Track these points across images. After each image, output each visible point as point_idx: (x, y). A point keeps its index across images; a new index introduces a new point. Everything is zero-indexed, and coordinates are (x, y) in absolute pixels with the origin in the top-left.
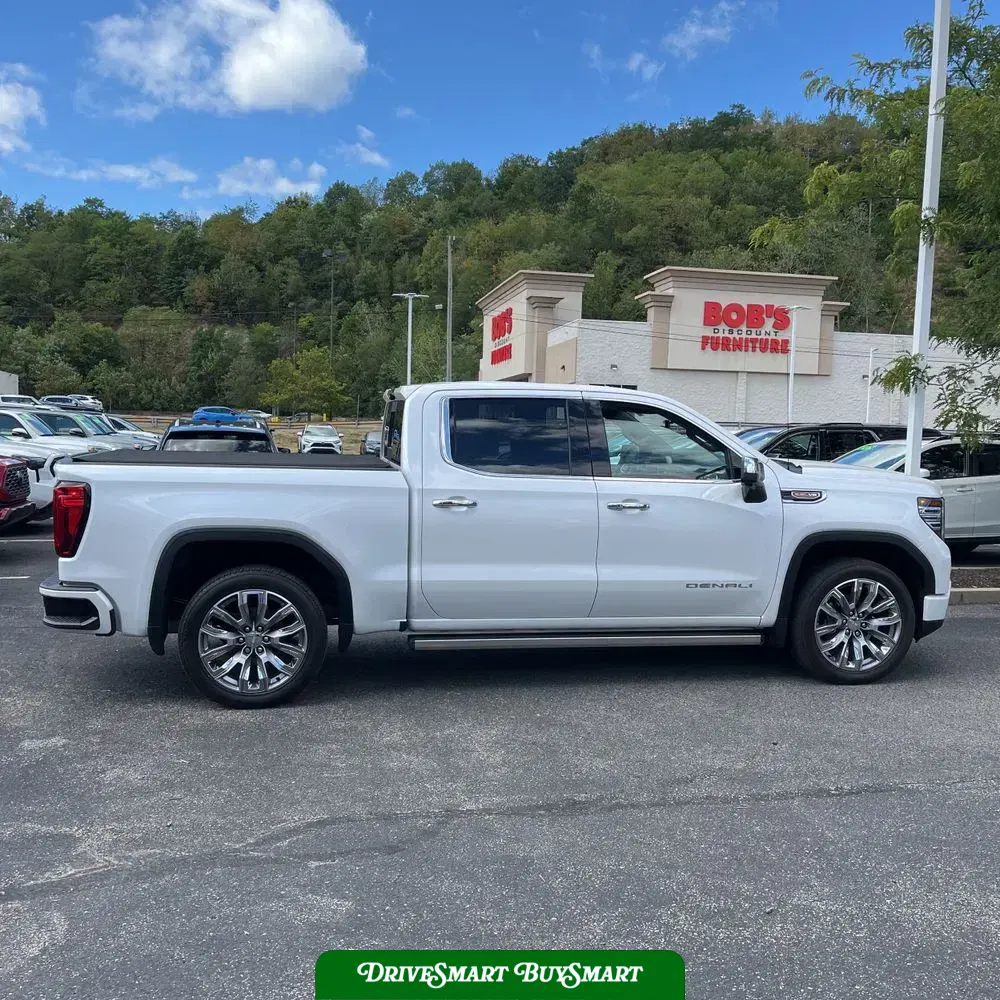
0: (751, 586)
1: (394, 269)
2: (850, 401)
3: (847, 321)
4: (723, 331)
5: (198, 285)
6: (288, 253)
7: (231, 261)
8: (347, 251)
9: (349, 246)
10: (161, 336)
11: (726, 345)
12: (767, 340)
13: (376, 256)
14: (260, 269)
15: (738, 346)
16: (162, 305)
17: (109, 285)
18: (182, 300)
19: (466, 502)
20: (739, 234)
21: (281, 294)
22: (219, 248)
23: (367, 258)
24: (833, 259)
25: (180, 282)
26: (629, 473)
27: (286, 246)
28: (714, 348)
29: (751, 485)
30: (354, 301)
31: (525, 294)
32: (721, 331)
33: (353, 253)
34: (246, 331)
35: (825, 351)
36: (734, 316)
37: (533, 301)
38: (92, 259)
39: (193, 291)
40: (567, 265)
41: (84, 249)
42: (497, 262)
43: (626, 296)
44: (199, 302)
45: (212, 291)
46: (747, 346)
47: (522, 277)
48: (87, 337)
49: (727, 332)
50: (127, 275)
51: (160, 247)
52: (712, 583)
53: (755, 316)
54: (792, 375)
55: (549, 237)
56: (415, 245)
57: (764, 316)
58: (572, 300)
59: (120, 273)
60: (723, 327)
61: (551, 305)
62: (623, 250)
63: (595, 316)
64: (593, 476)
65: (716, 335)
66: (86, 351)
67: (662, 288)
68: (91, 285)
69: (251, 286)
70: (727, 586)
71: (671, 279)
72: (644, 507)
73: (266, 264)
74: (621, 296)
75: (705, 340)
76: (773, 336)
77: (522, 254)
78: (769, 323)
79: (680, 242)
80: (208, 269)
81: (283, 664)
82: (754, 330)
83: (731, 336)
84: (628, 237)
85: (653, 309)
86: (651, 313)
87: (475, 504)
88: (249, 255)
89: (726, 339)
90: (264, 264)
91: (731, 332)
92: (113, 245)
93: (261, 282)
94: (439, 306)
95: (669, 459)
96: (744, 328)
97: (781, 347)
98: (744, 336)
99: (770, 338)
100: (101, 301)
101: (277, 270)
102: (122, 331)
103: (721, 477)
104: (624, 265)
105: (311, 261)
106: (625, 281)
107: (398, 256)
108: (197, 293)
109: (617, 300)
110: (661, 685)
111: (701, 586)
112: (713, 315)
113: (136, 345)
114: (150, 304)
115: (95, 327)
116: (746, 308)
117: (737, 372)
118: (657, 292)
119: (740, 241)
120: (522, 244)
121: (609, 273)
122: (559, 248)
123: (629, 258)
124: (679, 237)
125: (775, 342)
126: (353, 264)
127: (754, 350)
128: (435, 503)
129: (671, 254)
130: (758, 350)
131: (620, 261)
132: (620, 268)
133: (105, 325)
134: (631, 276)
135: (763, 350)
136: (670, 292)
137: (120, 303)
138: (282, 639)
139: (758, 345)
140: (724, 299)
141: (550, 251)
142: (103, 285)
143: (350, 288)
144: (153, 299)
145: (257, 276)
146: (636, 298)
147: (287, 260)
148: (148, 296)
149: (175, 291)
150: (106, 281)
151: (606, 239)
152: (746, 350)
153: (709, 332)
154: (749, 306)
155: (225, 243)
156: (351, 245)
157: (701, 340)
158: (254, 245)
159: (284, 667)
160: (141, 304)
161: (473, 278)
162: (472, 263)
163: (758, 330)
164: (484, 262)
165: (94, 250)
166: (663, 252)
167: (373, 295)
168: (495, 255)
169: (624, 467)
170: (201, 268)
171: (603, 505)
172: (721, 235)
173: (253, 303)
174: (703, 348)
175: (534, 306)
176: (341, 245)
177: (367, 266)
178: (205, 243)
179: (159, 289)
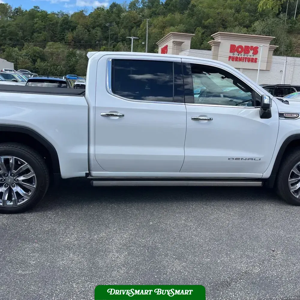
0: (260, 159)
1: (131, 32)
2: (276, 79)
3: (276, 52)
4: (236, 55)
5: (69, 36)
6: (98, 26)
7: (80, 28)
8: (116, 25)
9: (117, 24)
10: (58, 52)
11: (237, 59)
12: (250, 58)
13: (125, 27)
14: (89, 31)
15: (240, 60)
16: (58, 42)
17: (41, 34)
18: (64, 40)
19: (118, 114)
20: (243, 22)
21: (95, 40)
22: (76, 24)
23: (123, 28)
24: (273, 32)
25: (64, 34)
26: (203, 102)
27: (97, 23)
28: (233, 60)
29: (266, 110)
30: (118, 42)
31: (172, 40)
32: (235, 54)
33: (118, 26)
34: (84, 51)
35: (269, 62)
36: (240, 50)
37: (174, 42)
38: (36, 25)
39: (67, 37)
40: (186, 31)
41: (33, 22)
42: (164, 30)
43: (205, 42)
44: (70, 41)
45: (74, 38)
46: (243, 60)
47: (171, 35)
48: (35, 51)
49: (237, 55)
50: (47, 32)
51: (57, 23)
52: (241, 158)
53: (247, 50)
54: (259, 70)
55: (181, 22)
56: (138, 24)
57: (250, 50)
58: (187, 43)
59: (44, 31)
60: (236, 53)
61: (181, 44)
62: (205, 27)
63: (194, 48)
64: (185, 103)
65: (233, 56)
66: (35, 56)
67: (217, 39)
68: (35, 35)
69: (86, 37)
70: (248, 159)
71: (220, 36)
72: (210, 119)
73: (91, 29)
74: (203, 42)
75: (230, 57)
76: (252, 57)
77: (172, 28)
78: (251, 52)
79: (223, 25)
80: (72, 30)
81: (24, 192)
82: (246, 55)
83: (238, 56)
84: (206, 23)
85: (213, 46)
86: (213, 48)
87: (123, 115)
88: (85, 26)
89: (237, 58)
90: (90, 29)
91: (238, 55)
92: (42, 22)
93: (89, 35)
94: (143, 43)
95: (222, 95)
96: (243, 54)
97: (255, 61)
98: (243, 56)
99: (251, 57)
100: (39, 40)
101: (94, 31)
102: (46, 50)
103: (248, 105)
104: (205, 32)
105: (105, 29)
106: (205, 38)
107: (133, 28)
108: (69, 38)
109: (202, 44)
110: (213, 203)
111: (236, 159)
112: (233, 49)
113: (50, 55)
114: (54, 41)
115: (38, 49)
116: (244, 47)
117: (240, 68)
118: (215, 41)
119: (243, 25)
120: (172, 25)
121: (200, 34)
122: (184, 26)
123: (206, 30)
124: (224, 23)
125: (253, 59)
126: (118, 30)
127: (245, 61)
128: (101, 114)
129: (220, 29)
130: (247, 61)
131: (204, 31)
132: (203, 33)
133: (40, 48)
134: (207, 36)
135: (249, 61)
136: (219, 41)
137: (45, 41)
138: (23, 181)
139: (247, 59)
140: (237, 43)
141: (182, 27)
142: (39, 35)
143: (117, 38)
144: (55, 40)
145: (88, 33)
146: (208, 42)
147: (97, 28)
148: (53, 39)
149: (62, 37)
150: (40, 33)
151: (200, 24)
152: (243, 61)
153: (231, 55)
154: (245, 46)
155: (77, 22)
156: (118, 23)
157: (228, 57)
158: (87, 23)
159: (25, 194)
160: (51, 41)
161: (156, 35)
162: (155, 31)
163: (247, 55)
164: (160, 30)
165: (36, 23)
166: (217, 28)
167: (124, 40)
168: (163, 27)
169: (201, 98)
170: (70, 30)
171: (189, 118)
172: (237, 23)
173: (86, 42)
174: (229, 60)
175: (175, 44)
176: (114, 23)
177: (122, 31)
178: (72, 22)
179: (57, 36)
